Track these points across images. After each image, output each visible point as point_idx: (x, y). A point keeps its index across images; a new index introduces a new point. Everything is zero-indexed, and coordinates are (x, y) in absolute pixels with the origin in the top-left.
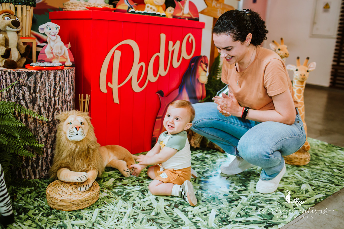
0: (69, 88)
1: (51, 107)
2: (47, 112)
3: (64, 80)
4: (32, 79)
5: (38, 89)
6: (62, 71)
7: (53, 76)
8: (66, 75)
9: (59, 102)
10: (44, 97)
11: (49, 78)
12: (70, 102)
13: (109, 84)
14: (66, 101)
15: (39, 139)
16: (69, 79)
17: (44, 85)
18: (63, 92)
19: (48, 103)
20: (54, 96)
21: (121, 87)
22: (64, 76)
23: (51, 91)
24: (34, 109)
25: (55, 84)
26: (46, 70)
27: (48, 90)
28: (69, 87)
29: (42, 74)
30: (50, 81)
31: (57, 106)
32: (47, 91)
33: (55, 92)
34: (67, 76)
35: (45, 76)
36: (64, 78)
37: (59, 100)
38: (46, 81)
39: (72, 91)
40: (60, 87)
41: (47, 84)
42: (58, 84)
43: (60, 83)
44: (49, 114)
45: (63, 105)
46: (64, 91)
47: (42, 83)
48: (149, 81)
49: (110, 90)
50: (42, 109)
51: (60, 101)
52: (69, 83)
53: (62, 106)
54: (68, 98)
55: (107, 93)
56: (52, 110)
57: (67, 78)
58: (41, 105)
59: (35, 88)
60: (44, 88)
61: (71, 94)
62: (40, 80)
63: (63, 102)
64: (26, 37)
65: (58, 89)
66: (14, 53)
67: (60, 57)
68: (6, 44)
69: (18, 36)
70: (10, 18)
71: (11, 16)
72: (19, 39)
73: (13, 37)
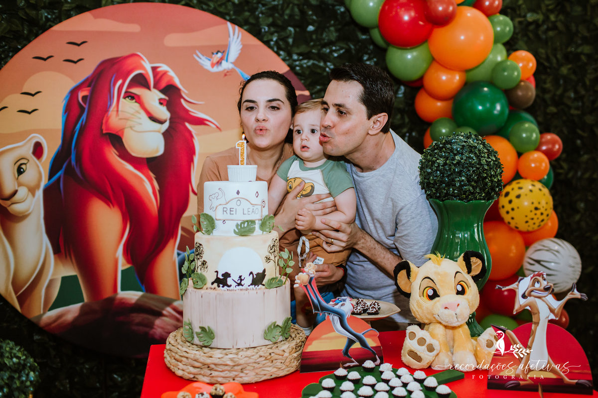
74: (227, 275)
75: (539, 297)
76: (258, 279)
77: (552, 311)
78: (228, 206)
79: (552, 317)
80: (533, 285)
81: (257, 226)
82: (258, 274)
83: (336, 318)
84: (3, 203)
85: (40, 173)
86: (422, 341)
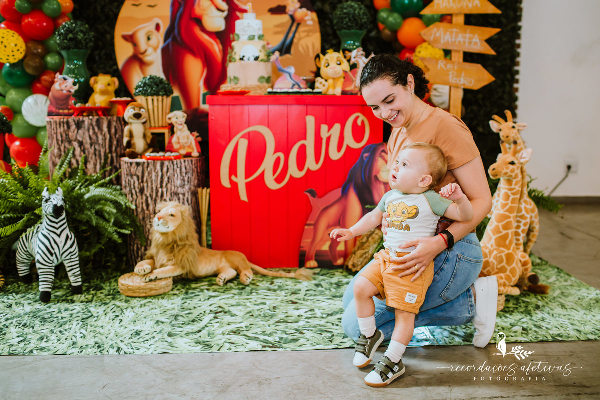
0: (182, 180)
1: (157, 198)
2: (154, 203)
3: (174, 171)
4: (140, 168)
5: (145, 180)
6: (171, 162)
7: (160, 166)
8: (176, 166)
10: (150, 187)
11: (156, 169)
12: (184, 195)
13: (233, 178)
14: (176, 194)
15: (147, 231)
16: (181, 170)
17: (151, 176)
18: (173, 184)
19: (154, 194)
20: (162, 187)
21: (250, 182)
22: (174, 167)
23: (157, 181)
24: (142, 199)
25: (162, 174)
26: (152, 160)
27: (155, 181)
28: (182, 178)
29: (148, 164)
30: (157, 171)
31: (165, 196)
32: (154, 182)
33: (162, 183)
34: (178, 167)
35: (151, 167)
36: (174, 169)
37: (167, 192)
38: (153, 171)
39: (186, 183)
40: (169, 178)
41: (154, 174)
42: (165, 175)
43: (169, 174)
46: (174, 182)
47: (149, 173)
48: (291, 177)
49: (235, 185)
50: (150, 199)
52: (181, 175)
53: (171, 198)
54: (180, 191)
55: (231, 188)
58: (148, 195)
59: (143, 177)
60: (151, 178)
61: (185, 186)
62: (147, 170)
63: (173, 195)
64: (159, 128)
65: (166, 180)
66: (140, 144)
67: (186, 148)
68: (131, 135)
69: (145, 127)
70: (135, 110)
71: (136, 109)
72: (145, 130)
73: (137, 128)
74: (244, 57)
75: (360, 58)
76: (257, 59)
77: (364, 63)
78: (245, 29)
80: (358, 53)
81: (257, 38)
82: (256, 57)
83: (288, 75)
84: (141, 56)
85: (159, 40)
86: (321, 83)
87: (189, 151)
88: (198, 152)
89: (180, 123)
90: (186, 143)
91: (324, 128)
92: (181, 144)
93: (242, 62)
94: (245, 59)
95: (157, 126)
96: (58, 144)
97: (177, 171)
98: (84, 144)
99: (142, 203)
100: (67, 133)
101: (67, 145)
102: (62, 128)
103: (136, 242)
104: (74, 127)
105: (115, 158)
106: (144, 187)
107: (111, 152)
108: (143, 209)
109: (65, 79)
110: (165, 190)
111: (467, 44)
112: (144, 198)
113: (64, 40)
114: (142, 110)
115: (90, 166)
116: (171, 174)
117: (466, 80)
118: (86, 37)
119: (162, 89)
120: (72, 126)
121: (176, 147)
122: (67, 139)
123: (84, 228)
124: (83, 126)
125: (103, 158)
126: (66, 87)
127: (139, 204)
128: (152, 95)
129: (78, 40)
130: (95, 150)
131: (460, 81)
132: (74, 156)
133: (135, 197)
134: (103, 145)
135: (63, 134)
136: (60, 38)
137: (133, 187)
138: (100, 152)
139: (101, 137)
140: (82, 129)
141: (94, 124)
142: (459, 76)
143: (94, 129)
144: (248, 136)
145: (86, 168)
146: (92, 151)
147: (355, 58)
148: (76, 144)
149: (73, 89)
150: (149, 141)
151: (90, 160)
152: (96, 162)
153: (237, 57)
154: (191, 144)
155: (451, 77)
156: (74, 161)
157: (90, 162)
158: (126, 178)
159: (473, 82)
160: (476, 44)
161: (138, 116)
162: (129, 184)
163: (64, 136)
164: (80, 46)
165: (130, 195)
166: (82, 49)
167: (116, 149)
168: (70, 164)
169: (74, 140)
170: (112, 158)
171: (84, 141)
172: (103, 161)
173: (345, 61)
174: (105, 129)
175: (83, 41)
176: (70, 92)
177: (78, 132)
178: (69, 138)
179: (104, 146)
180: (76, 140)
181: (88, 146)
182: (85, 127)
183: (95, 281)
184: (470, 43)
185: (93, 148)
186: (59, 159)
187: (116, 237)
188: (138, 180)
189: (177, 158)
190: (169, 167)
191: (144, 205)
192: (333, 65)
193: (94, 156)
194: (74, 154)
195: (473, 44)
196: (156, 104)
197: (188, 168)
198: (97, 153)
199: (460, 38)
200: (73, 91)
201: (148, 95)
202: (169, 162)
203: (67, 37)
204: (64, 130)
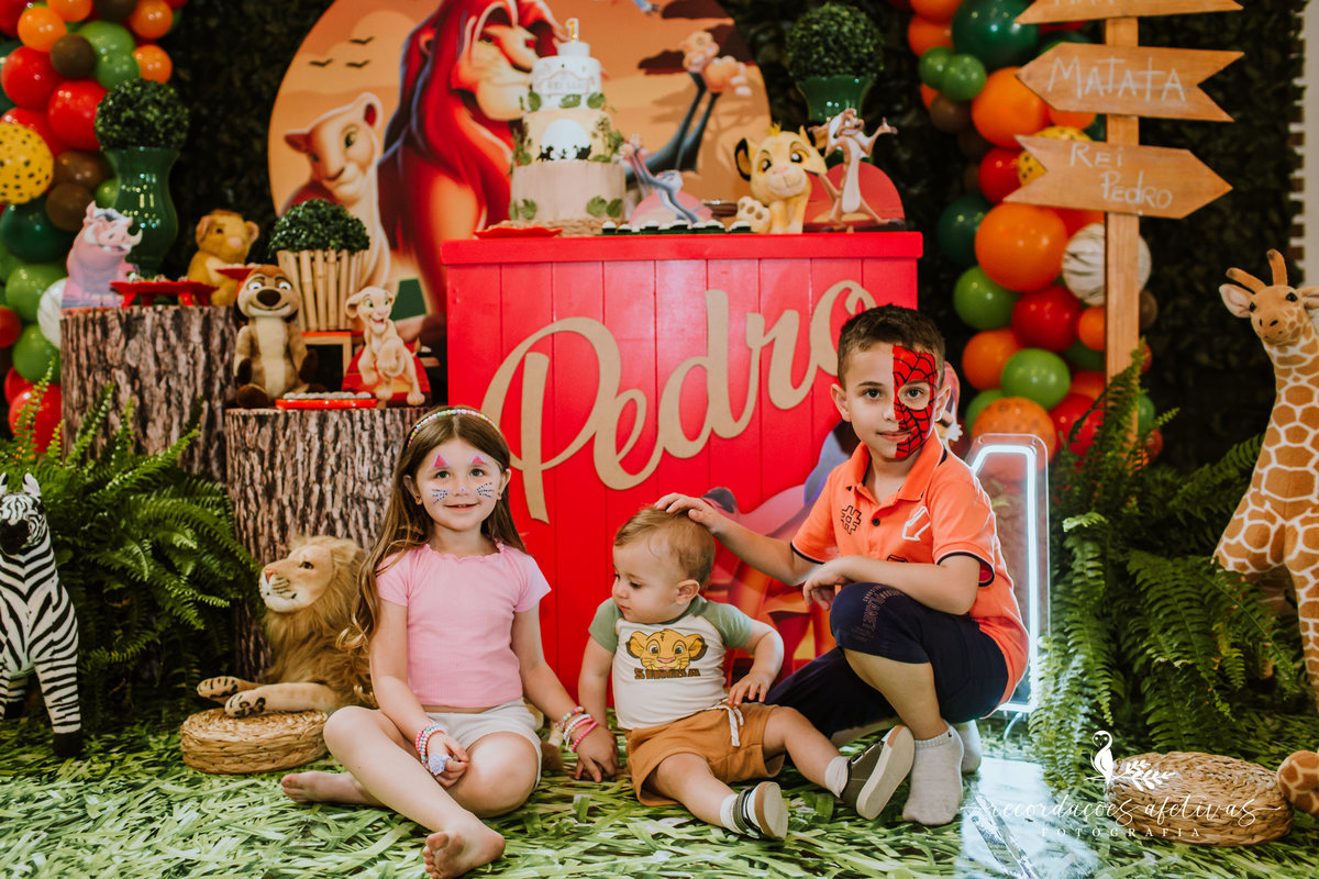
0: (374, 462)
1: (309, 511)
2: (298, 522)
3: (353, 438)
4: (267, 431)
5: (278, 461)
6: (345, 414)
7: (317, 425)
8: (359, 425)
9: (333, 498)
10: (291, 480)
11: (306, 431)
14: (358, 499)
16: (372, 436)
17: (293, 449)
18: (350, 471)
19: (301, 500)
20: (320, 480)
21: (553, 468)
22: (353, 427)
23: (309, 465)
24: (270, 511)
25: (322, 446)
26: (298, 409)
27: (303, 463)
28: (374, 458)
29: (287, 419)
30: (307, 438)
31: (328, 508)
32: (300, 466)
33: (320, 468)
34: (363, 428)
35: (294, 426)
36: (353, 434)
37: (333, 493)
38: (298, 438)
39: (387, 471)
40: (339, 457)
41: (300, 445)
42: (330, 447)
43: (339, 446)
44: (304, 528)
45: (347, 507)
46: (353, 468)
47: (287, 443)
48: (665, 452)
50: (288, 512)
51: (336, 496)
52: (373, 450)
53: (344, 510)
54: (369, 490)
56: (312, 518)
57: (365, 435)
58: (286, 502)
59: (273, 455)
60: (293, 456)
61: (384, 480)
62: (284, 435)
63: (349, 500)
64: (328, 331)
65: (332, 460)
66: (274, 372)
67: (393, 381)
68: (254, 349)
69: (289, 328)
70: (263, 285)
71: (267, 280)
72: (290, 336)
73: (268, 331)
74: (550, 149)
75: (850, 136)
76: (583, 154)
77: (863, 148)
78: (554, 80)
79: (863, 155)
80: (844, 123)
81: (584, 102)
82: (583, 149)
83: (665, 194)
84: (328, 185)
85: (372, 144)
86: (751, 210)
87: (402, 388)
88: (423, 392)
89: (379, 318)
90: (394, 370)
91: (756, 322)
92: (380, 372)
93: (547, 163)
94: (552, 155)
95: (323, 328)
96: (80, 375)
97: (360, 437)
98: (141, 375)
99: (270, 523)
100: (101, 348)
101: (99, 377)
102: (90, 335)
103: (253, 628)
104: (117, 332)
105: (219, 413)
106: (274, 480)
107: (208, 395)
108: (271, 537)
109: (109, 218)
110: (328, 488)
111: (1148, 96)
112: (275, 509)
113: (112, 124)
114: (283, 284)
115: (155, 432)
116: (347, 445)
117: (1149, 192)
118: (166, 116)
119: (337, 232)
120: (113, 329)
121: (368, 378)
122: (99, 361)
123: (117, 586)
124: (141, 329)
125: (187, 411)
126: (111, 237)
127: (263, 525)
128: (311, 247)
129: (145, 123)
130: (169, 389)
131: (1133, 196)
132: (117, 406)
133: (253, 507)
134: (187, 378)
135: (91, 350)
136: (104, 120)
137: (248, 482)
138: (180, 395)
139: (182, 358)
140: (138, 336)
141: (168, 323)
142: (1129, 183)
143: (166, 338)
144: (549, 346)
145: (145, 435)
146: (160, 392)
147: (835, 136)
148: (121, 376)
149: (128, 243)
150: (298, 365)
151: (154, 415)
152: (168, 422)
153: (534, 152)
154: (405, 371)
155: (1106, 185)
156: (114, 419)
157: (154, 421)
158: (233, 459)
159: (1170, 196)
160: (1173, 93)
161: (269, 299)
162: (239, 473)
163: (94, 354)
164: (152, 139)
165: (242, 503)
166: (157, 146)
167: (223, 388)
168: (106, 425)
169: (116, 364)
170: (212, 412)
171: (141, 368)
172: (186, 419)
173: (813, 152)
174: (196, 337)
175: (157, 126)
176: (120, 249)
177: (126, 344)
178: (106, 361)
179: (190, 379)
180: (122, 365)
181: (150, 380)
182: (145, 332)
183: (136, 728)
184: (1157, 93)
185: (163, 384)
186: (81, 414)
187: (191, 614)
188: (262, 463)
189: (362, 404)
190: (340, 427)
191: (275, 528)
192: (781, 161)
193: (165, 406)
194: (115, 399)
195: (1165, 94)
196: (320, 271)
197: (392, 430)
198: (173, 398)
199: (1129, 81)
200: (128, 248)
201: (301, 248)
202: (341, 415)
203: (119, 117)
204: (95, 341)
